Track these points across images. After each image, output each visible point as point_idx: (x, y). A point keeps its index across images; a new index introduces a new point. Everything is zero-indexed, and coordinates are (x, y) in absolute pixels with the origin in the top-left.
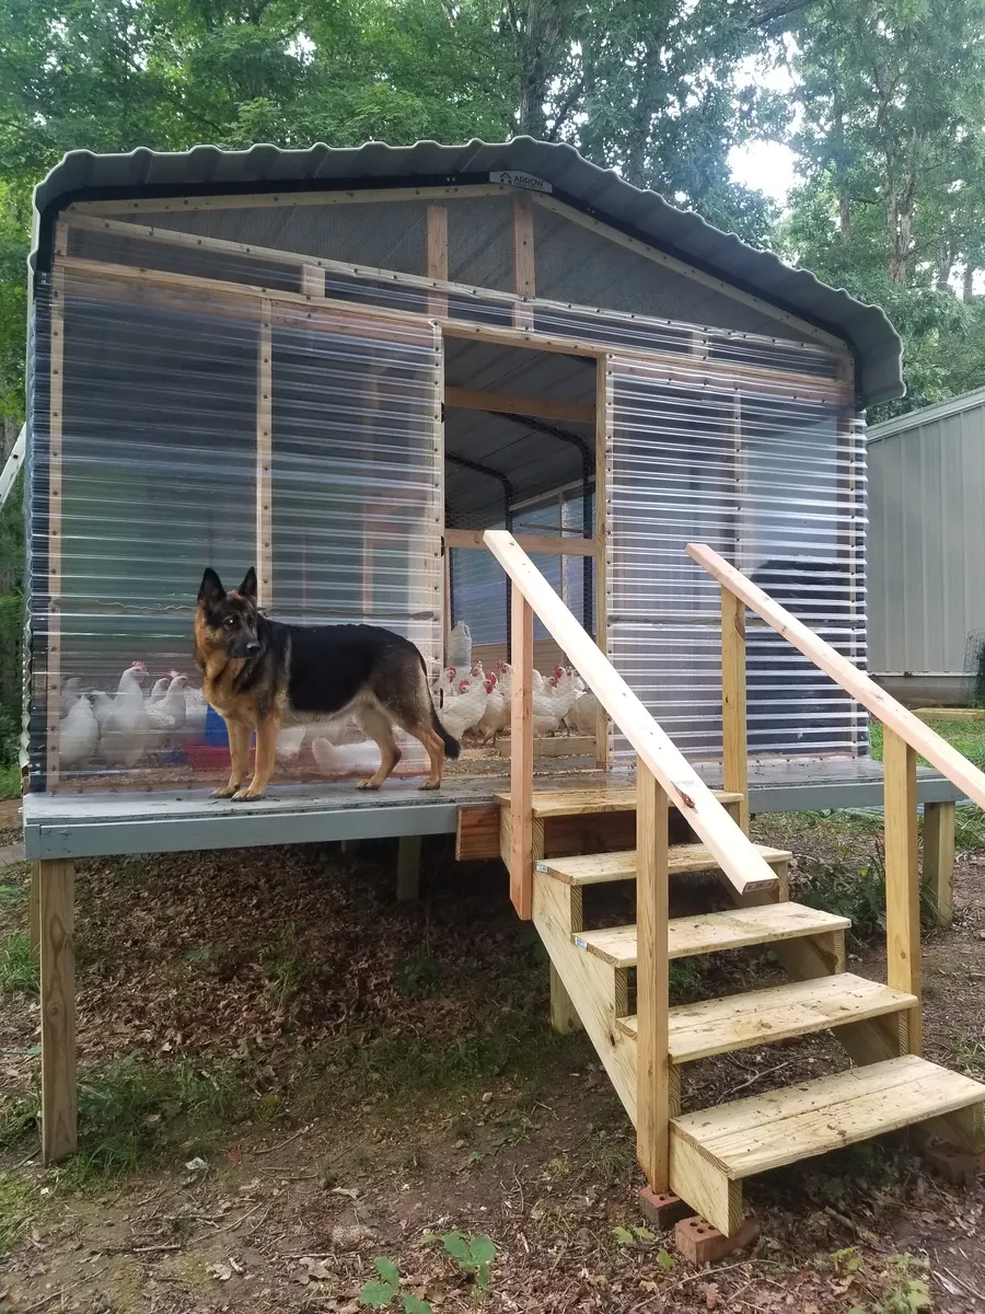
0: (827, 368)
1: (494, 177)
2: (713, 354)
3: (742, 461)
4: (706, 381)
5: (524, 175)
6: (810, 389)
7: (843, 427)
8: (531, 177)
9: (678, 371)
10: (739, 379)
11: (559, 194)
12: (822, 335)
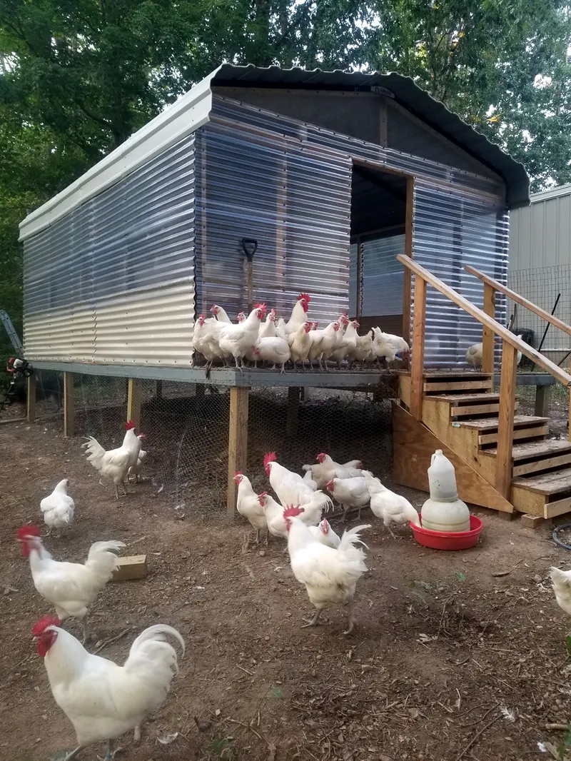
0: (494, 190)
1: (373, 89)
2: (454, 180)
3: (465, 231)
4: (451, 193)
5: (384, 89)
6: (489, 199)
7: (500, 217)
8: (386, 90)
9: (440, 187)
10: (463, 193)
11: (397, 99)
12: (494, 174)
